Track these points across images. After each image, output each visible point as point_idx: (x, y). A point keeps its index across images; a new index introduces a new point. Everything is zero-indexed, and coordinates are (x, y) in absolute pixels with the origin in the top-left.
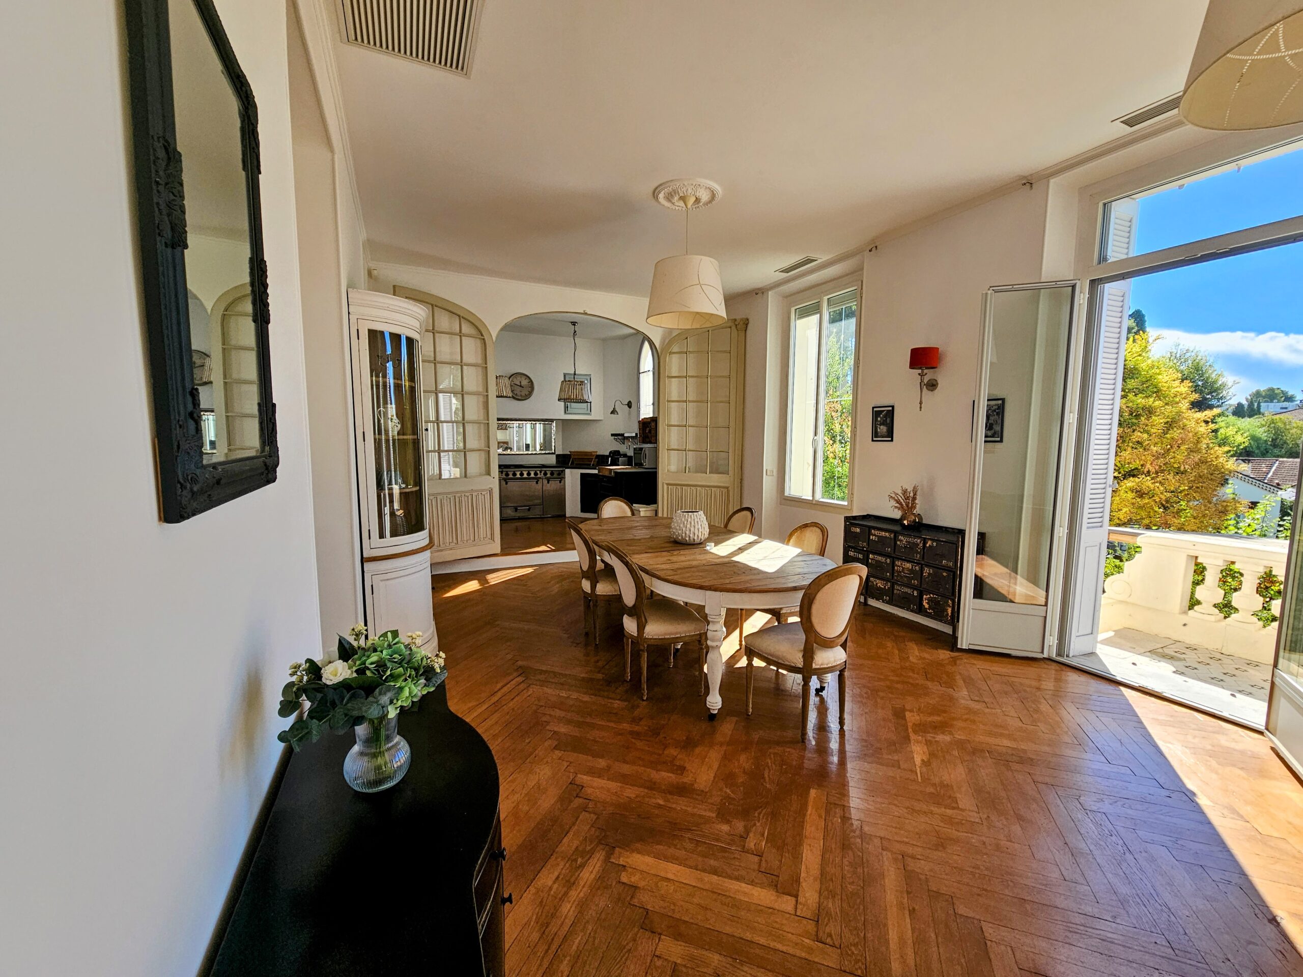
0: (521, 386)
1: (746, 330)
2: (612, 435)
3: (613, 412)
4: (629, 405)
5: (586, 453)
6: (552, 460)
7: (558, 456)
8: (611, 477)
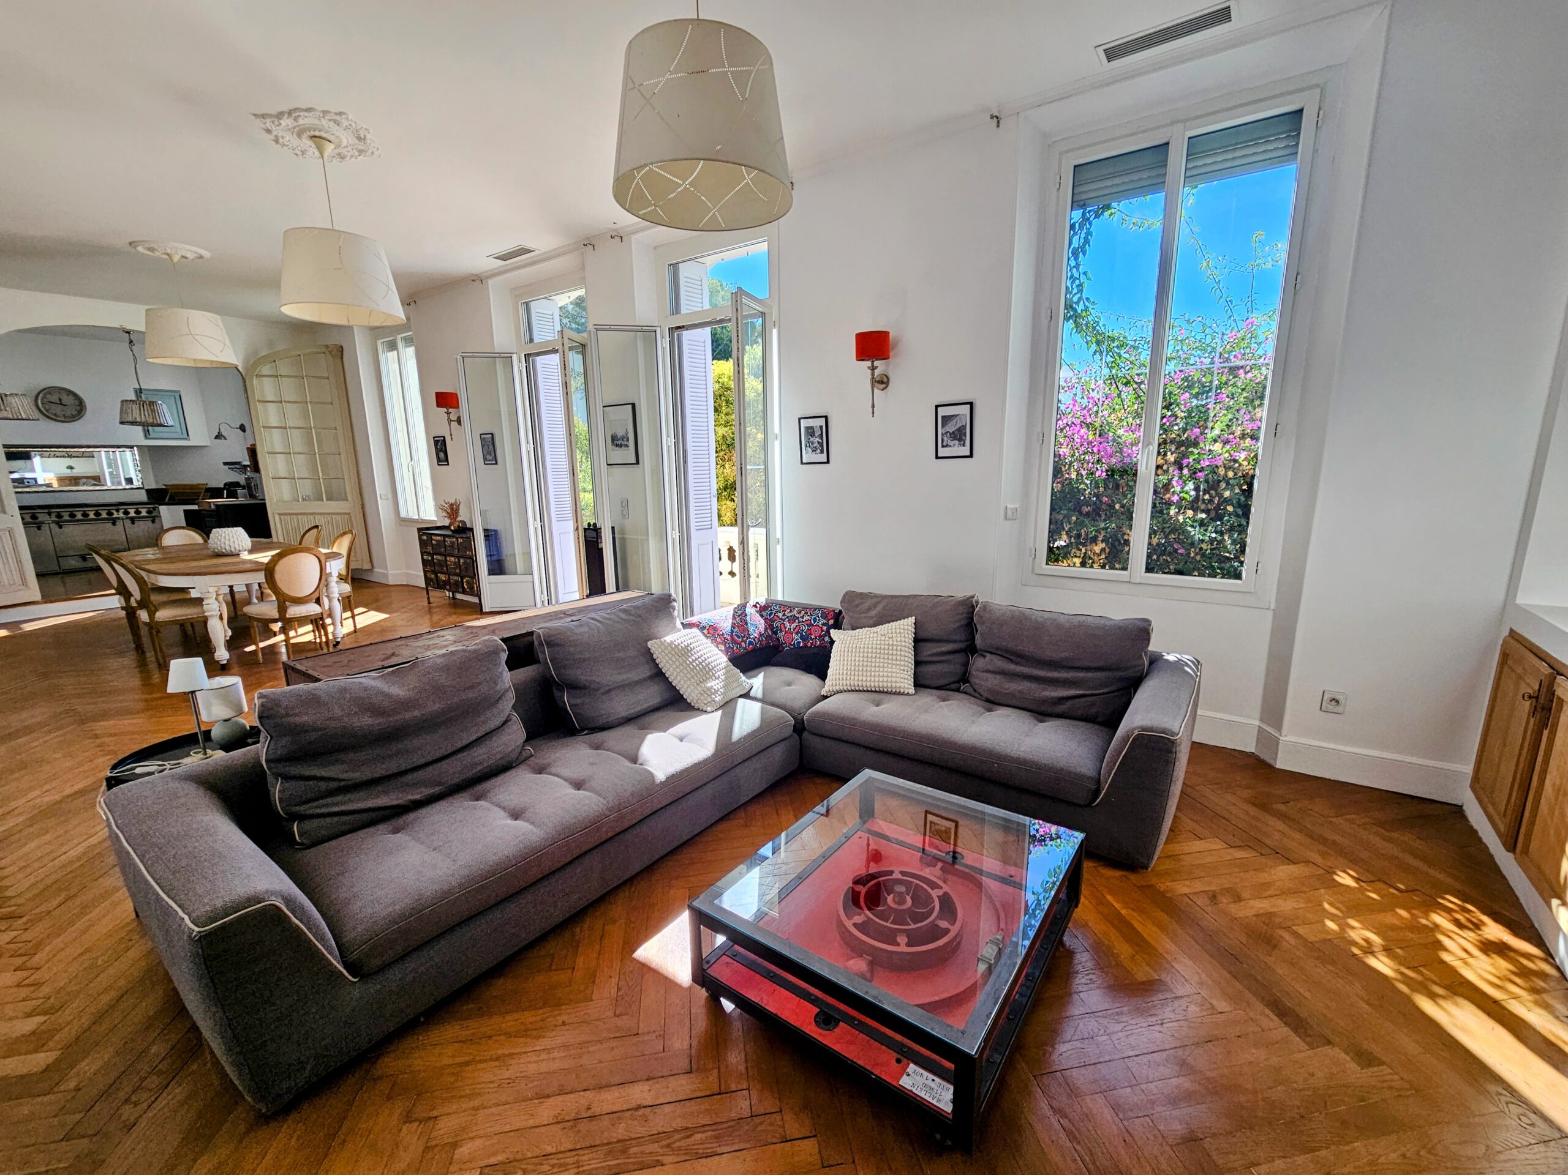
0: (61, 404)
1: (342, 358)
2: (225, 464)
3: (217, 437)
4: (242, 428)
5: (192, 487)
6: (143, 497)
7: (149, 491)
8: (213, 511)
